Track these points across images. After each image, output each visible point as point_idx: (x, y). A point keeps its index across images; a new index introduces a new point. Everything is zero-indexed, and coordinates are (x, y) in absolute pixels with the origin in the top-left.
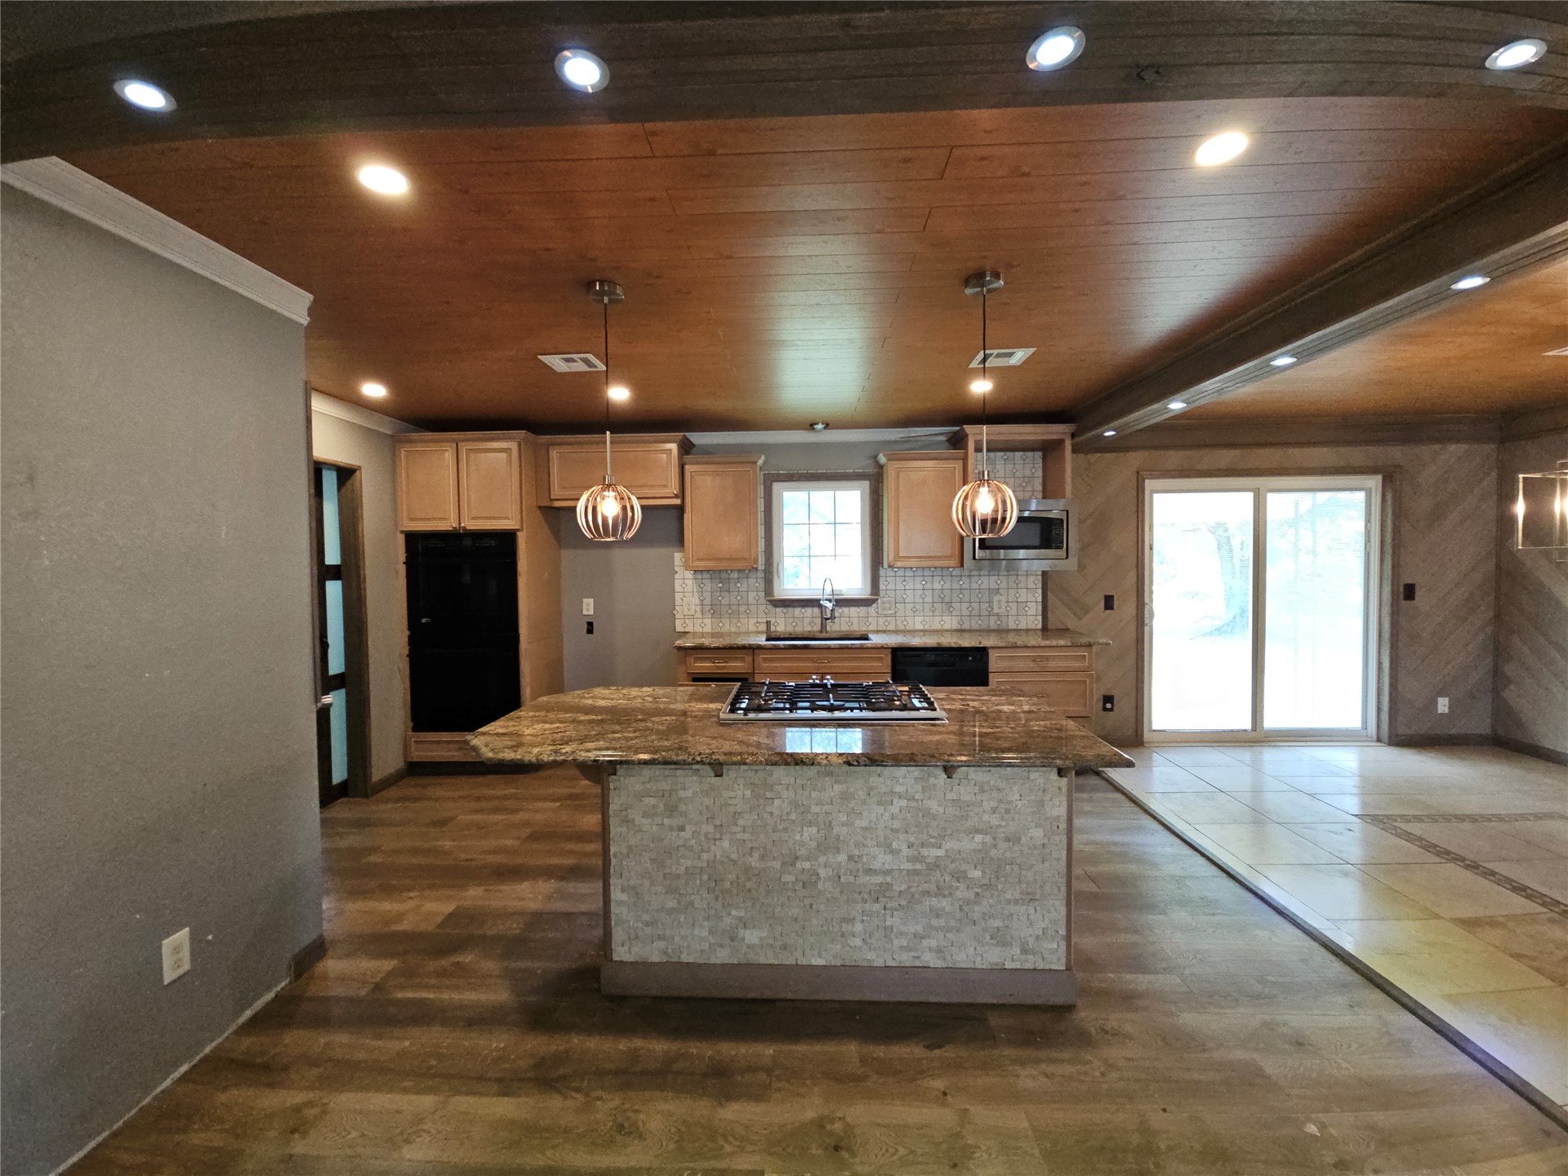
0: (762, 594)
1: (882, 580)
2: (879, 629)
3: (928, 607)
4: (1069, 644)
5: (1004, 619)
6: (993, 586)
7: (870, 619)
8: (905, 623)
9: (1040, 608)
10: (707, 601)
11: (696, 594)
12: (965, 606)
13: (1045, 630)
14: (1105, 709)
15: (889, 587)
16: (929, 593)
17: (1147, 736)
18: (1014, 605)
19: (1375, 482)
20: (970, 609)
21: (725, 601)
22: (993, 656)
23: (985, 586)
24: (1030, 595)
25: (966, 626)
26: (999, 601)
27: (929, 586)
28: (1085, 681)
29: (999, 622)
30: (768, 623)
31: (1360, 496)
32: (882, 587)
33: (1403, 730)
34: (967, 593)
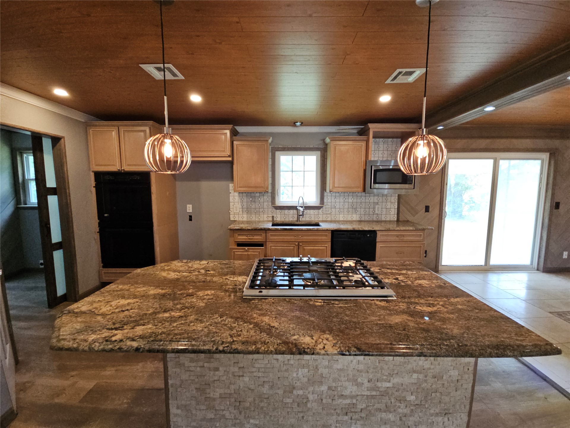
0: (270, 203)
1: (325, 197)
2: (324, 220)
3: (346, 210)
4: (414, 229)
5: (380, 216)
6: (376, 201)
7: (319, 215)
8: (335, 217)
9: (396, 211)
10: (245, 206)
11: (240, 203)
12: (362, 210)
13: (398, 220)
14: (425, 256)
15: (329, 201)
16: (346, 204)
17: (440, 268)
18: (384, 210)
19: (546, 156)
20: (365, 211)
21: (253, 207)
22: (379, 234)
23: (372, 201)
24: (392, 206)
25: (363, 219)
26: (378, 208)
27: (347, 200)
28: (421, 246)
29: (377, 217)
30: (273, 217)
31: (538, 163)
32: (325, 201)
33: (549, 265)
34: (364, 204)
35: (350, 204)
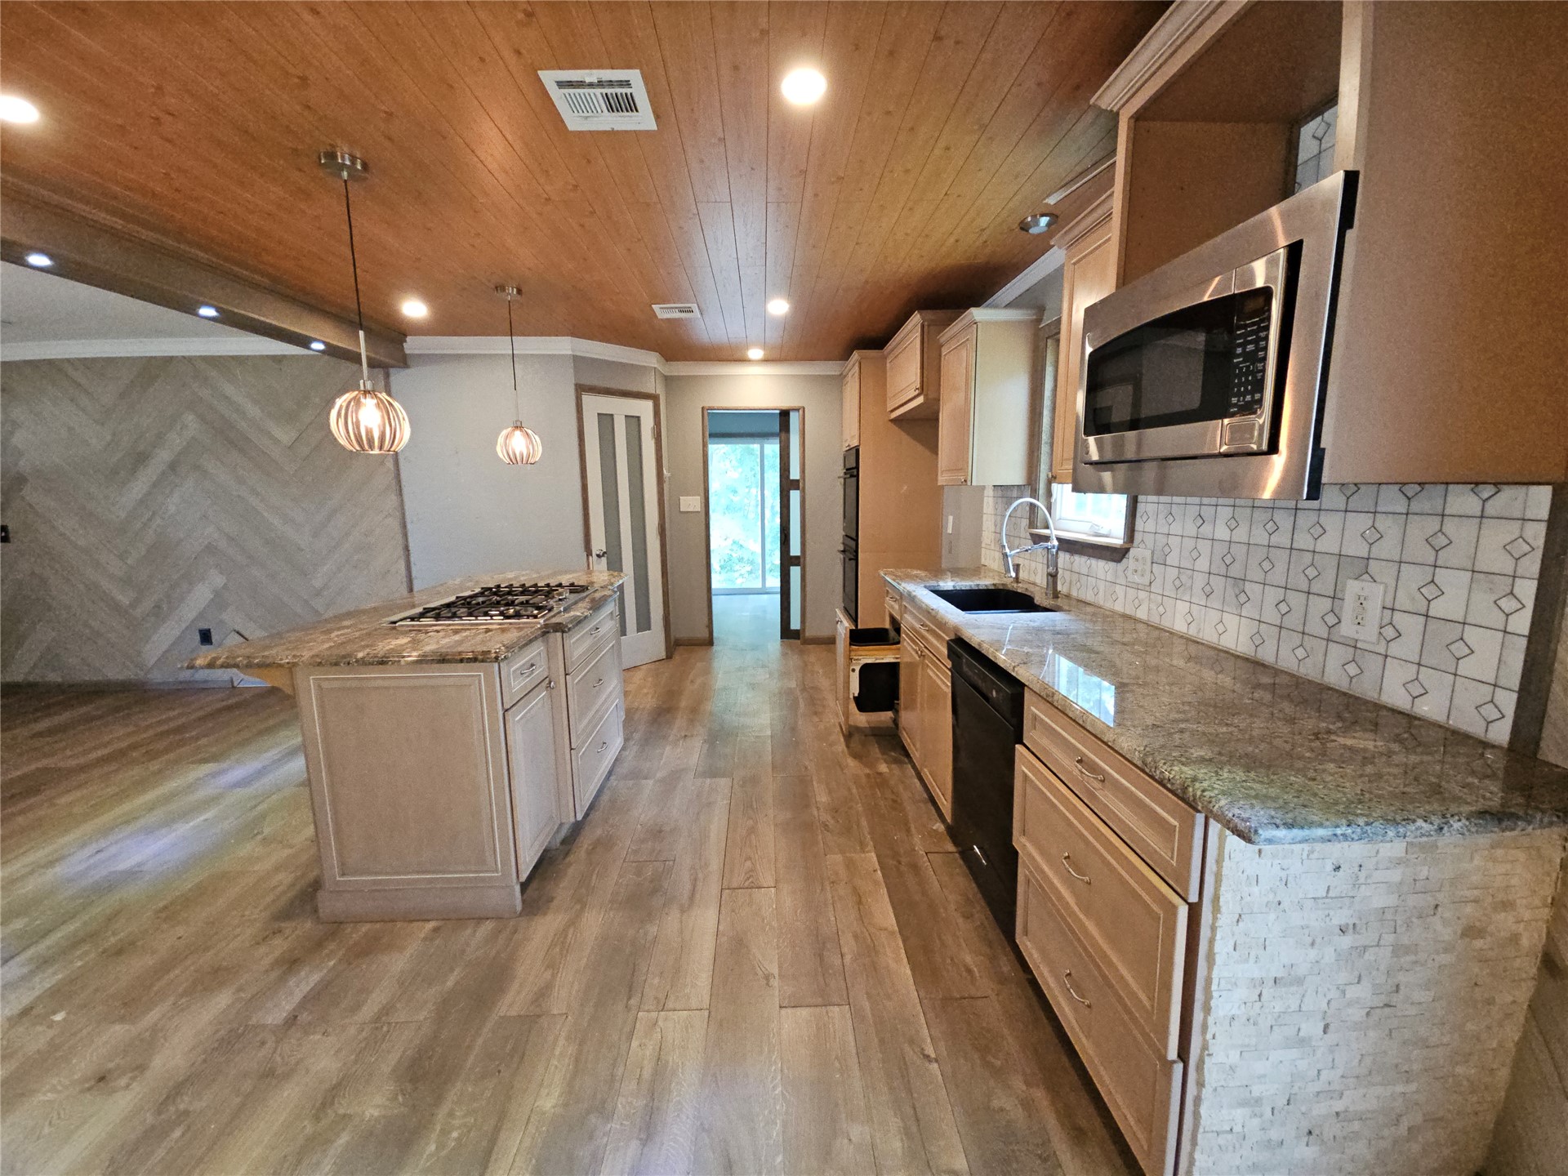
1: (1139, 514)
5: (1373, 664)
7: (1117, 589)
8: (1161, 610)
12: (1273, 595)
15: (1148, 526)
16: (1205, 547)
18: (1410, 625)
20: (1284, 608)
24: (1486, 604)
25: (1267, 654)
26: (1363, 601)
27: (1206, 530)
29: (1352, 669)
32: (1140, 527)
34: (1281, 557)
35: (1220, 549)
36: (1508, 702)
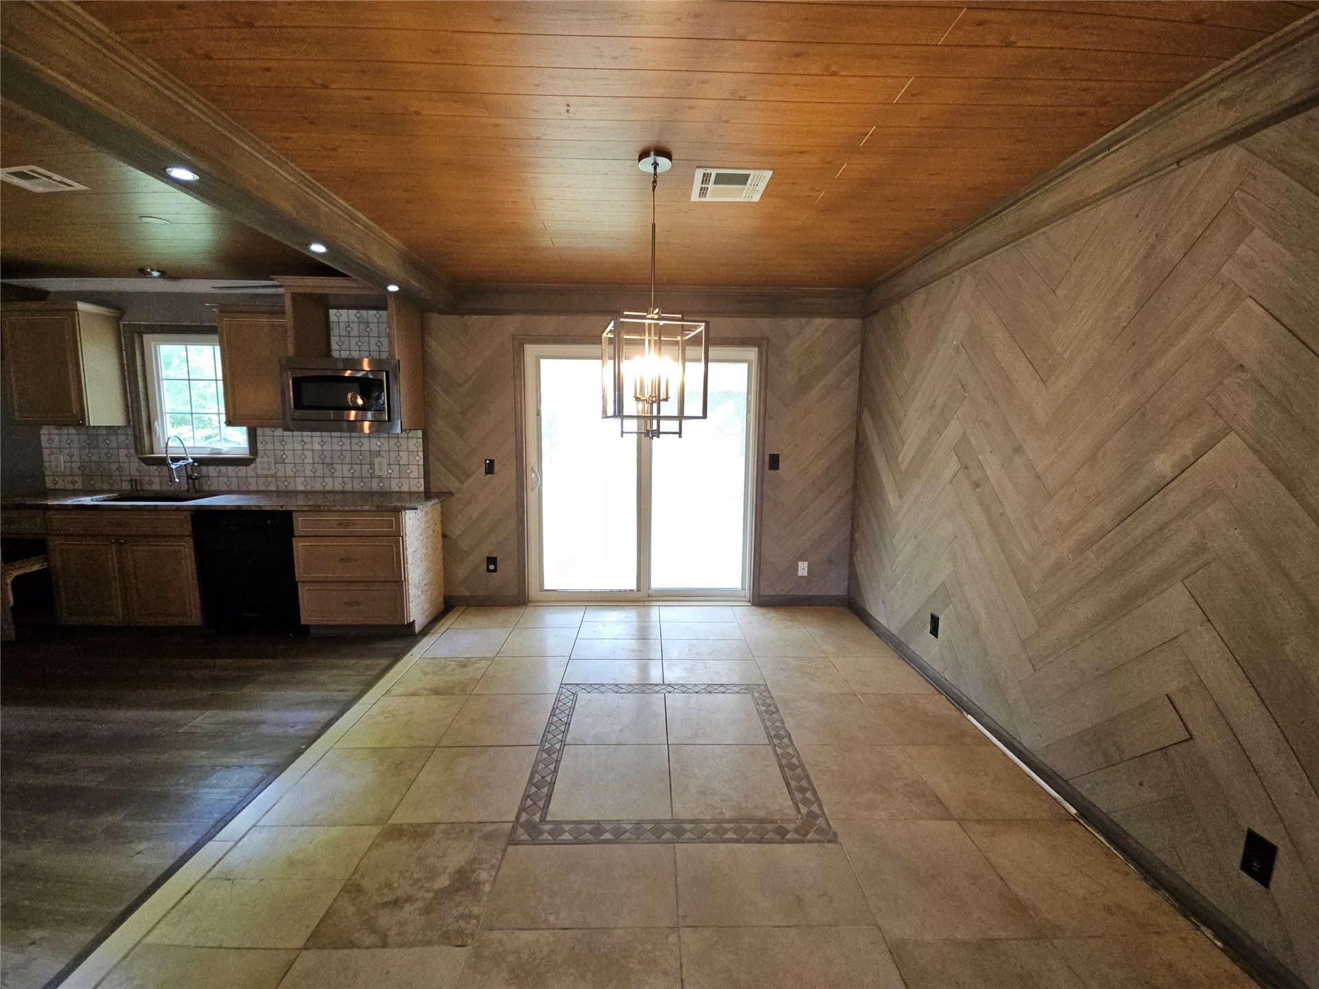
0: (132, 451)
1: (259, 439)
2: (259, 489)
3: (309, 467)
5: (387, 482)
6: (374, 448)
7: (249, 479)
8: (286, 483)
9: (422, 471)
10: (76, 458)
11: (63, 450)
12: (346, 467)
13: (427, 492)
14: (489, 570)
15: (268, 447)
16: (309, 454)
17: (535, 596)
18: (395, 468)
19: (752, 353)
20: (352, 471)
21: (95, 458)
22: (297, 518)
23: (366, 447)
24: (411, 459)
25: (348, 488)
26: (380, 463)
27: (308, 446)
29: (381, 485)
31: (743, 367)
32: (260, 446)
33: (767, 591)
34: (348, 454)
35: (316, 454)
36: (422, 481)
